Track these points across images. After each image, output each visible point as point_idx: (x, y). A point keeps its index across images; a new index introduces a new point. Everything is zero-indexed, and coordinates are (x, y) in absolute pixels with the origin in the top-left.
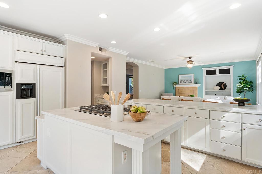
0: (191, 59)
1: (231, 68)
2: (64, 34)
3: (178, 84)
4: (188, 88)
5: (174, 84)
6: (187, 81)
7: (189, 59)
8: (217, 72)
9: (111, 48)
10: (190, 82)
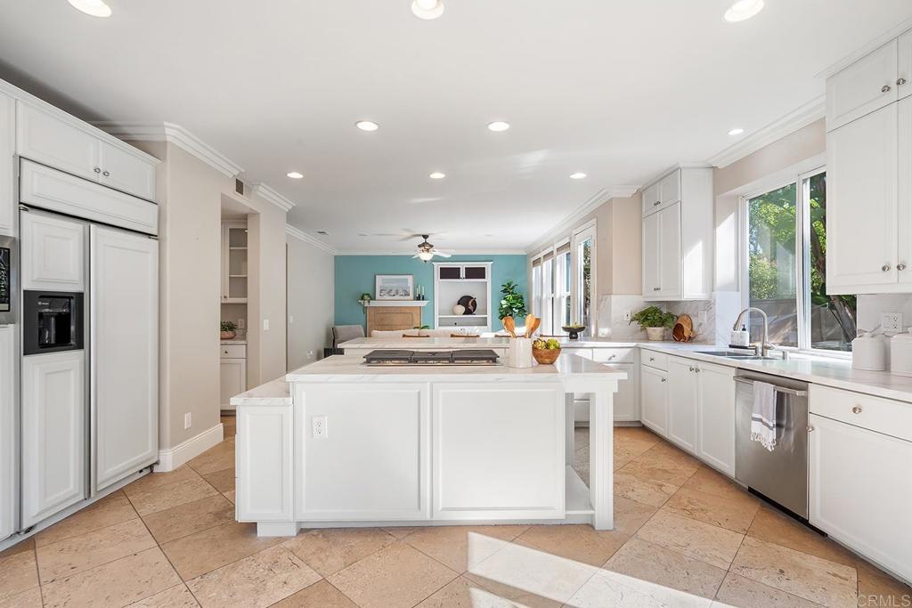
0: (428, 240)
1: (488, 266)
2: (165, 123)
3: (375, 299)
4: (399, 310)
5: (362, 298)
6: (397, 293)
7: (422, 240)
8: (463, 273)
9: (265, 188)
10: (405, 295)
